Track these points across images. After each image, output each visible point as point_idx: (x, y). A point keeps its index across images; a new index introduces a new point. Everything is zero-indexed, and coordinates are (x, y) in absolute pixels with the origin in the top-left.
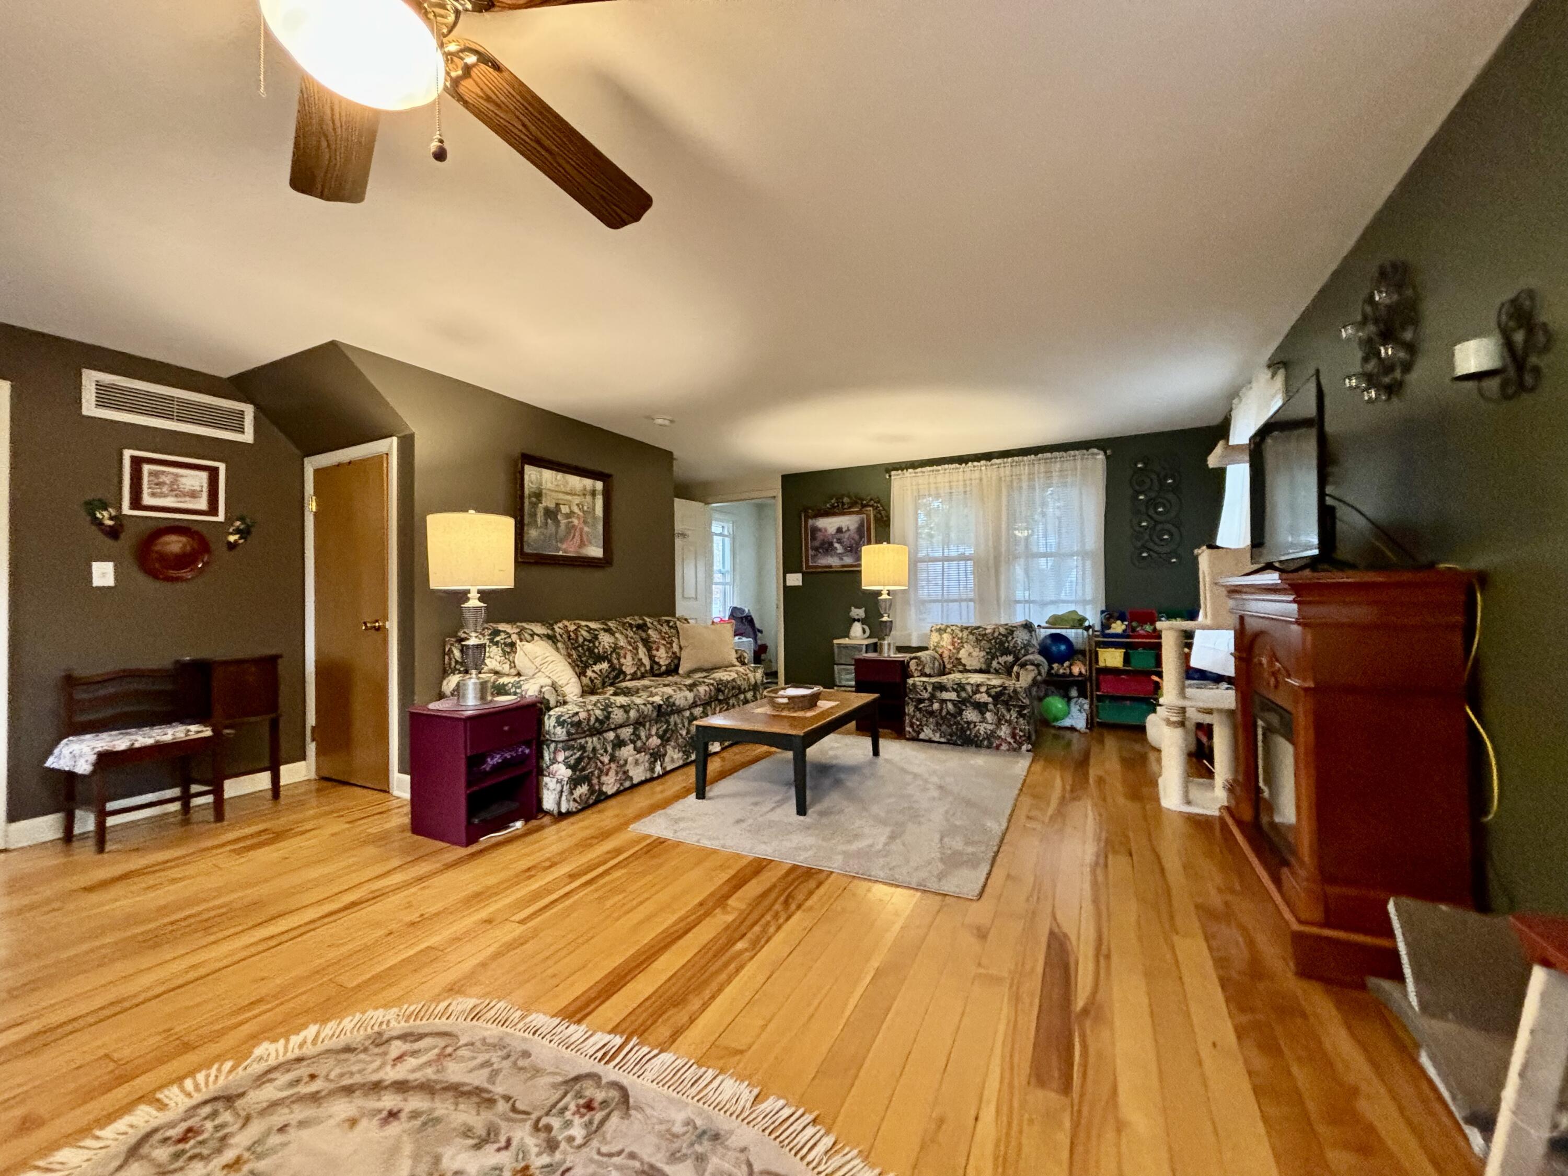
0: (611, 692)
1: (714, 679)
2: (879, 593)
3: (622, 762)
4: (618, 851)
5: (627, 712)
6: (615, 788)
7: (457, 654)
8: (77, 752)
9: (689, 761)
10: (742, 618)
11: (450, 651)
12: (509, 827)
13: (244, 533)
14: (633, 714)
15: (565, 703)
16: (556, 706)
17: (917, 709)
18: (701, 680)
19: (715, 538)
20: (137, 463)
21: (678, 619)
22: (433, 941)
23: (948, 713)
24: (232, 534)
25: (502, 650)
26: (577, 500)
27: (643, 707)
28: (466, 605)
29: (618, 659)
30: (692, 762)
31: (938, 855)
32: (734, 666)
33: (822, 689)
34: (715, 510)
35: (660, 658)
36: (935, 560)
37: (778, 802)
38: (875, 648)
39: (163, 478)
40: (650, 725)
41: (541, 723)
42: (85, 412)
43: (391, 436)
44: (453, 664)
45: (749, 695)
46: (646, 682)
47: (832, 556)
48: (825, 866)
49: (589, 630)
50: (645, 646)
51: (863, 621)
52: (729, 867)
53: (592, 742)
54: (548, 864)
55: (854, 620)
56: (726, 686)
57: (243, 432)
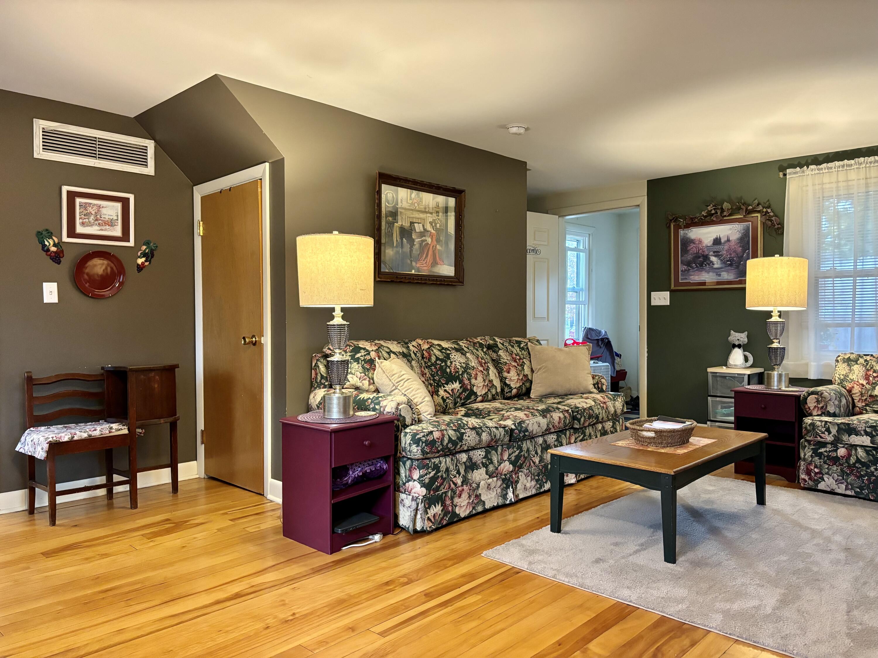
0: (463, 413)
1: (569, 406)
2: (769, 314)
3: (474, 485)
4: (471, 576)
5: (479, 434)
6: (468, 512)
7: (322, 369)
8: (36, 441)
9: (541, 491)
10: (598, 340)
11: (316, 365)
12: (368, 540)
13: (149, 256)
14: (485, 437)
15: (420, 421)
16: (412, 424)
17: (815, 453)
18: (555, 405)
19: (569, 253)
20: (72, 196)
21: (530, 340)
22: (303, 640)
23: (858, 460)
24: (139, 257)
25: (363, 367)
26: (430, 218)
27: (494, 430)
28: (331, 323)
29: (469, 379)
30: (545, 492)
31: (844, 629)
32: (591, 393)
33: (695, 423)
34: (569, 222)
35: (511, 380)
36: (842, 275)
37: (642, 545)
38: (760, 378)
39: (90, 209)
40: (502, 450)
41: (397, 439)
42: (36, 156)
43: (265, 162)
44: (319, 378)
45: (608, 425)
46: (497, 404)
47: (708, 272)
48: (698, 622)
49: (442, 349)
50: (496, 367)
51: (745, 347)
52: (588, 609)
53: (446, 462)
54: (405, 580)
55: (734, 346)
56: (582, 414)
57: (146, 166)
